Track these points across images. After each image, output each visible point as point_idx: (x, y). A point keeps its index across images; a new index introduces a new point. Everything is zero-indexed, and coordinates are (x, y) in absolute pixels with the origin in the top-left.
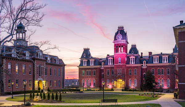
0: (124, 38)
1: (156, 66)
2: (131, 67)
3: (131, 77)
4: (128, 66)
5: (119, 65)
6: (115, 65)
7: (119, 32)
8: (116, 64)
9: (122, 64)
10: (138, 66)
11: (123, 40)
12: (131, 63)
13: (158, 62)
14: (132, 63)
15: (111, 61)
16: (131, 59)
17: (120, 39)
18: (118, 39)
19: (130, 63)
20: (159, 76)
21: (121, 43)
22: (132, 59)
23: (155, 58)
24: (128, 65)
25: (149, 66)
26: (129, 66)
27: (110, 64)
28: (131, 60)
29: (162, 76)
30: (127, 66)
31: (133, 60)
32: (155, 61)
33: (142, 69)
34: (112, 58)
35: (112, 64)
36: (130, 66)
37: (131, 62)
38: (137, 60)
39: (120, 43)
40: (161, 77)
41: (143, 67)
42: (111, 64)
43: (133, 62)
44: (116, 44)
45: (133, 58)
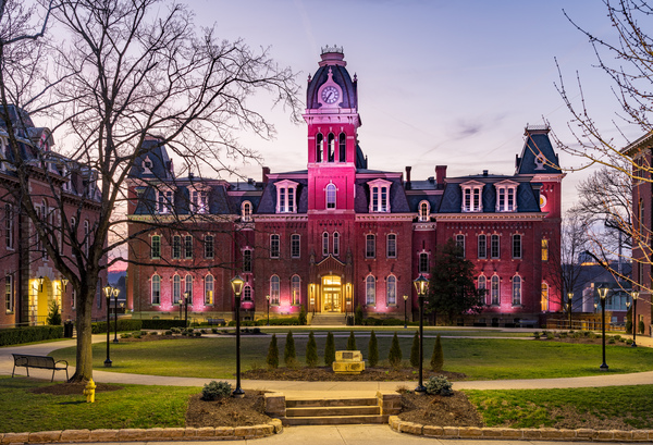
0: (352, 102)
1: (473, 224)
2: (375, 223)
3: (374, 266)
4: (362, 220)
5: (331, 215)
6: (312, 216)
7: (330, 75)
8: (316, 212)
9: (341, 212)
10: (404, 220)
11: (348, 110)
12: (376, 208)
13: (480, 209)
14: (380, 209)
15: (290, 197)
16: (376, 189)
17: (336, 105)
18: (324, 105)
19: (371, 208)
20: (485, 264)
21: (337, 121)
22: (380, 193)
23: (468, 191)
24: (360, 218)
25: (446, 223)
26: (367, 220)
27: (282, 209)
28: (376, 197)
29: (493, 263)
30: (357, 220)
31: (384, 197)
32: (468, 204)
33: (416, 235)
34: (294, 186)
35: (291, 209)
36: (371, 220)
37: (376, 202)
38: (396, 198)
39: (335, 120)
40: (490, 268)
41: (417, 225)
42: (287, 210)
43: (384, 203)
44: (315, 126)
45: (384, 189)
